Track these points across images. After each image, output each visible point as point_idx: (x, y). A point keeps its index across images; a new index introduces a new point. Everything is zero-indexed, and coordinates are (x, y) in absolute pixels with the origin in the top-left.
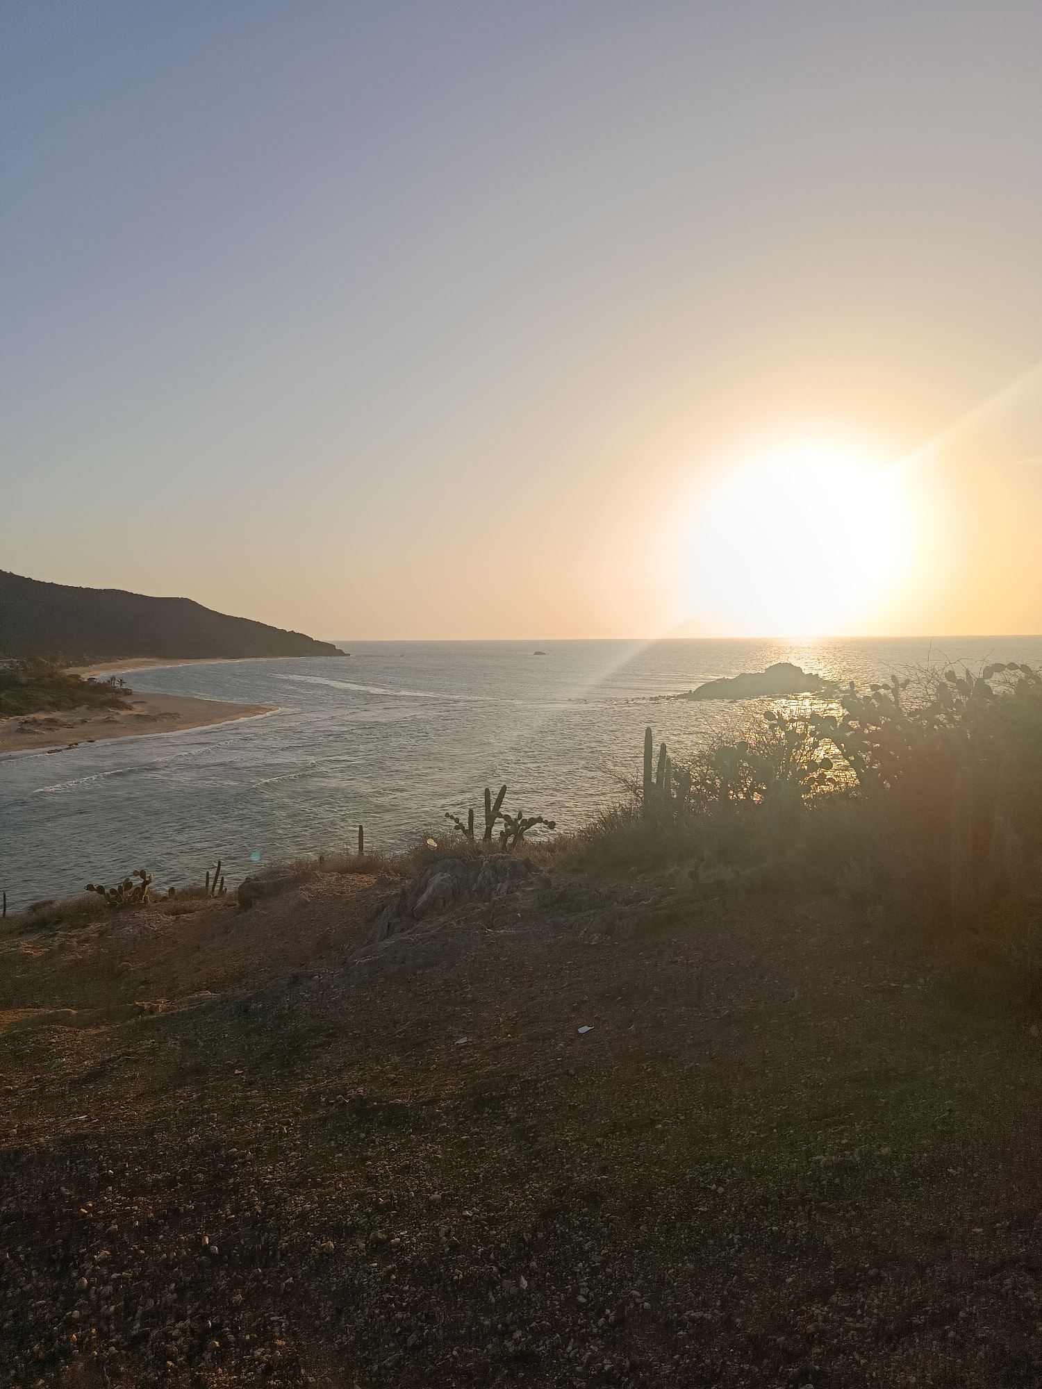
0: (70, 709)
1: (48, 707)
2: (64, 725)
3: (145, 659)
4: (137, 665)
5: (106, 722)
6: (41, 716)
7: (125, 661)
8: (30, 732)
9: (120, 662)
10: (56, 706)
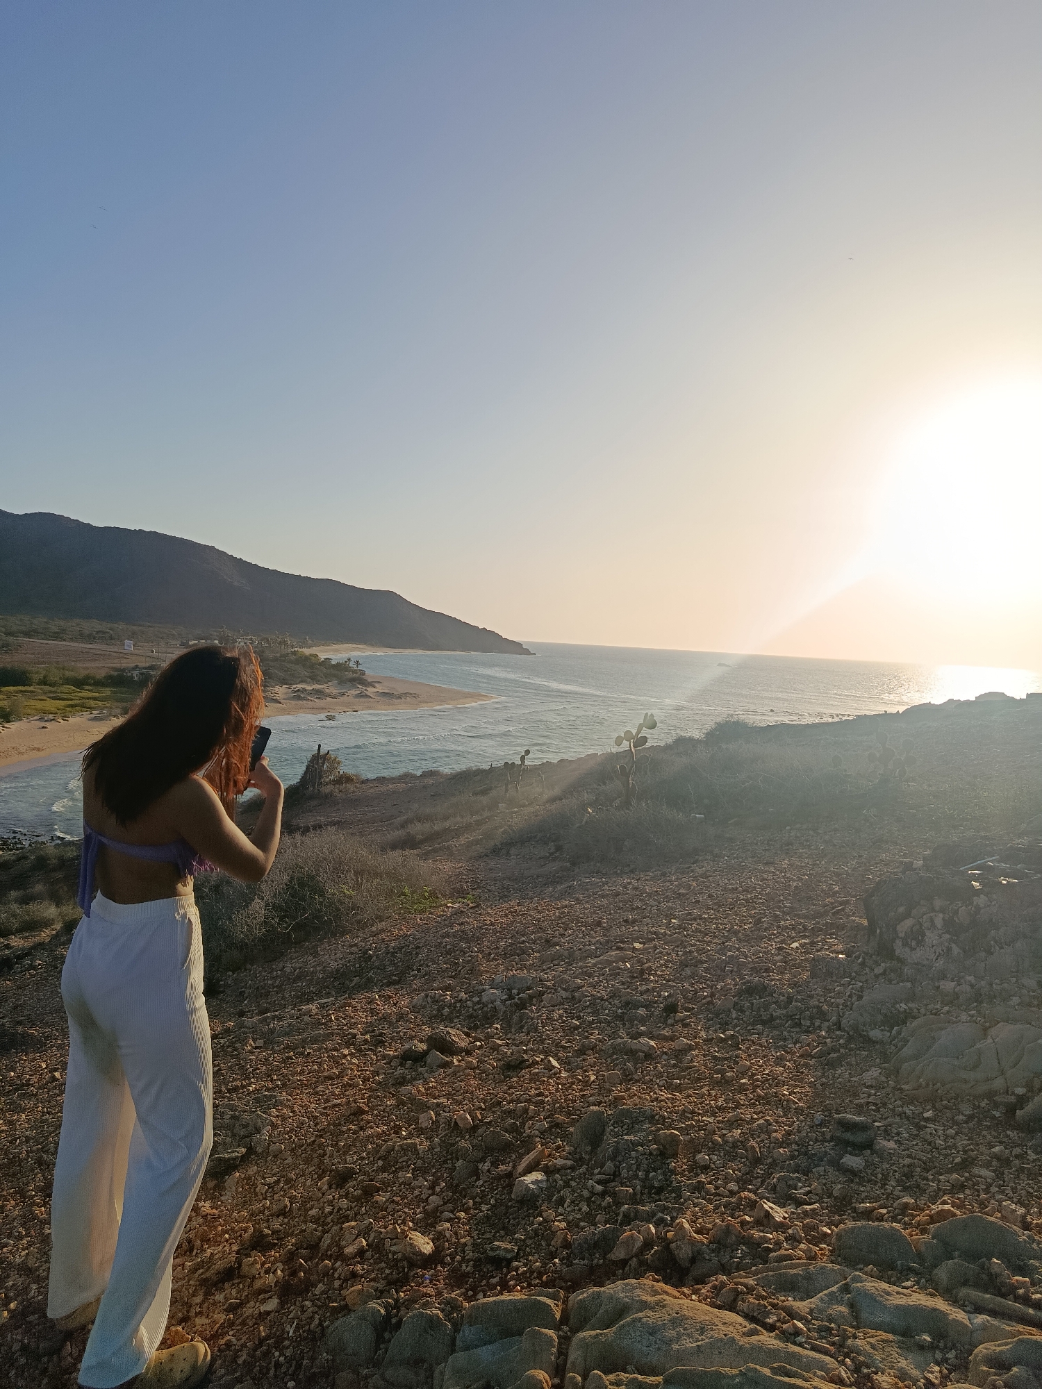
0: (326, 683)
3: (354, 646)
6: (307, 687)
7: (339, 646)
8: (304, 699)
9: (334, 647)
10: (314, 679)
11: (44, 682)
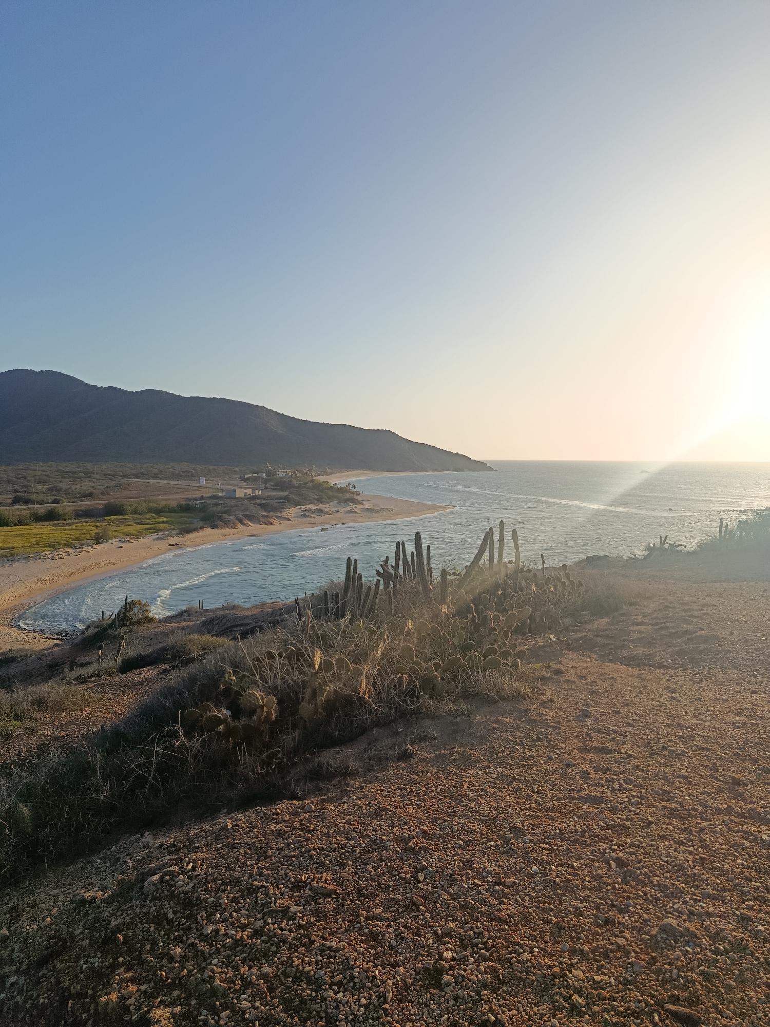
0: (328, 503)
1: (316, 501)
2: (327, 513)
3: (362, 471)
4: (358, 475)
5: (350, 512)
6: (313, 507)
7: (350, 473)
8: (308, 516)
9: (347, 473)
10: (320, 501)
11: (135, 512)
